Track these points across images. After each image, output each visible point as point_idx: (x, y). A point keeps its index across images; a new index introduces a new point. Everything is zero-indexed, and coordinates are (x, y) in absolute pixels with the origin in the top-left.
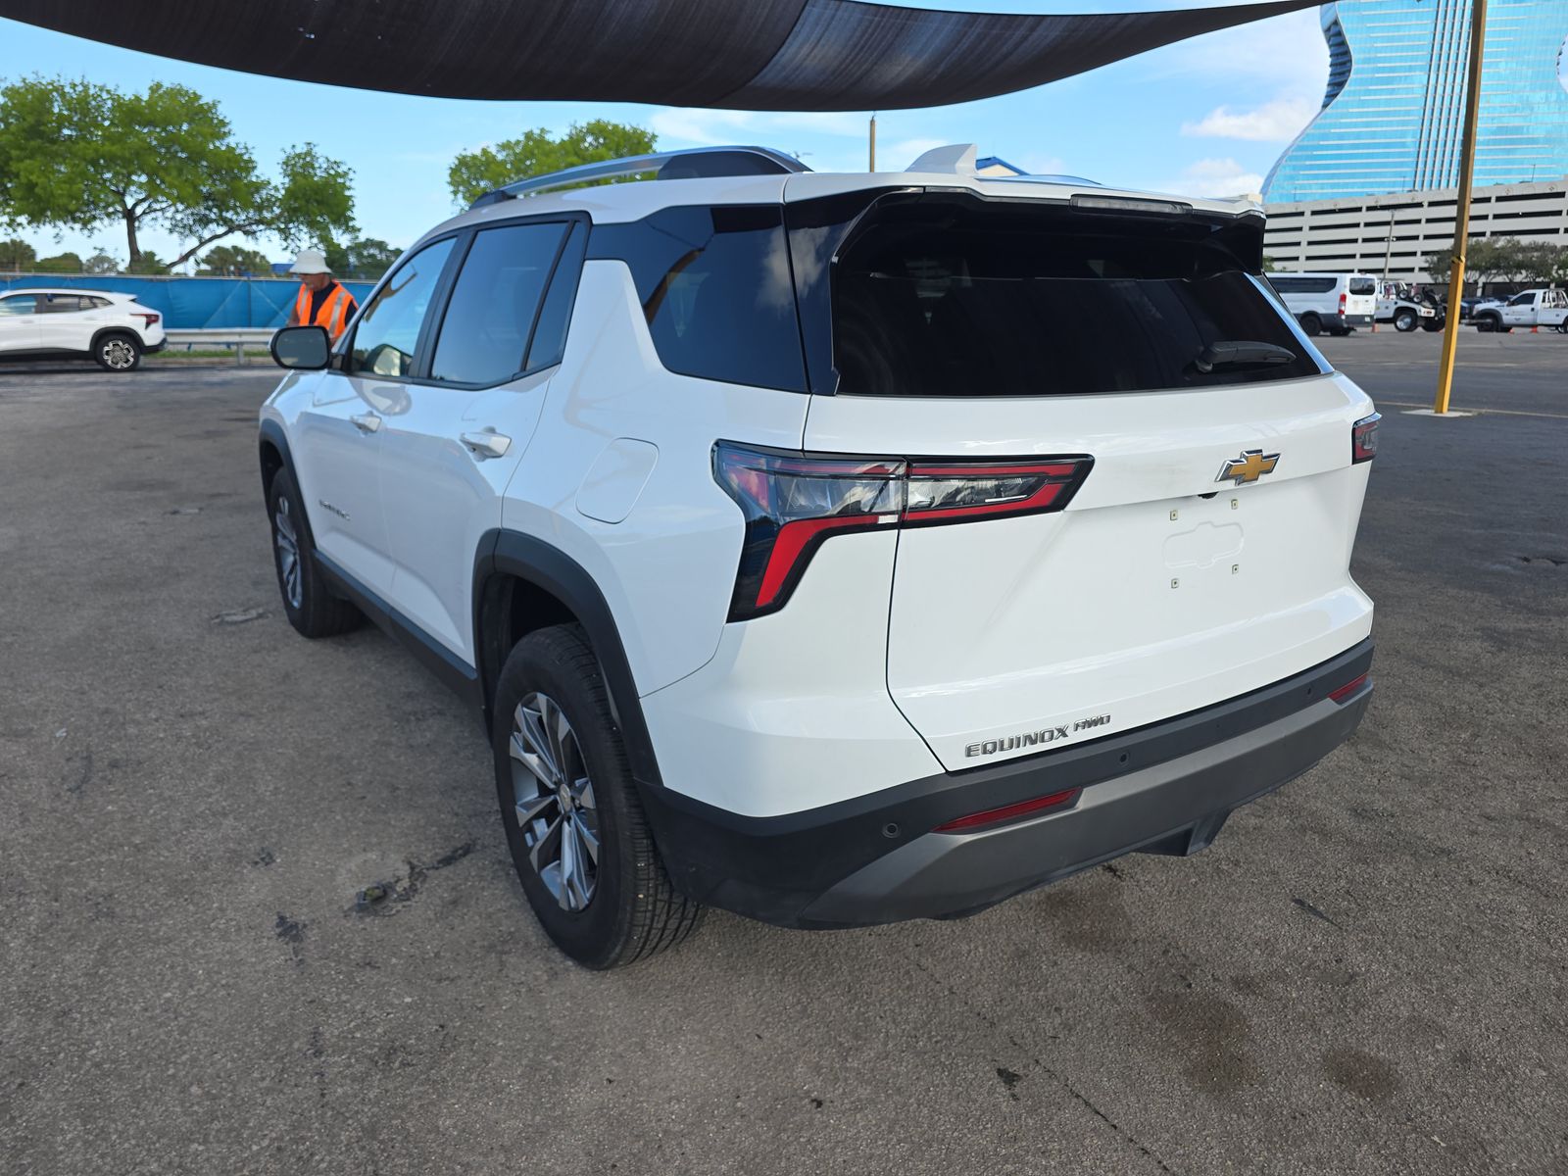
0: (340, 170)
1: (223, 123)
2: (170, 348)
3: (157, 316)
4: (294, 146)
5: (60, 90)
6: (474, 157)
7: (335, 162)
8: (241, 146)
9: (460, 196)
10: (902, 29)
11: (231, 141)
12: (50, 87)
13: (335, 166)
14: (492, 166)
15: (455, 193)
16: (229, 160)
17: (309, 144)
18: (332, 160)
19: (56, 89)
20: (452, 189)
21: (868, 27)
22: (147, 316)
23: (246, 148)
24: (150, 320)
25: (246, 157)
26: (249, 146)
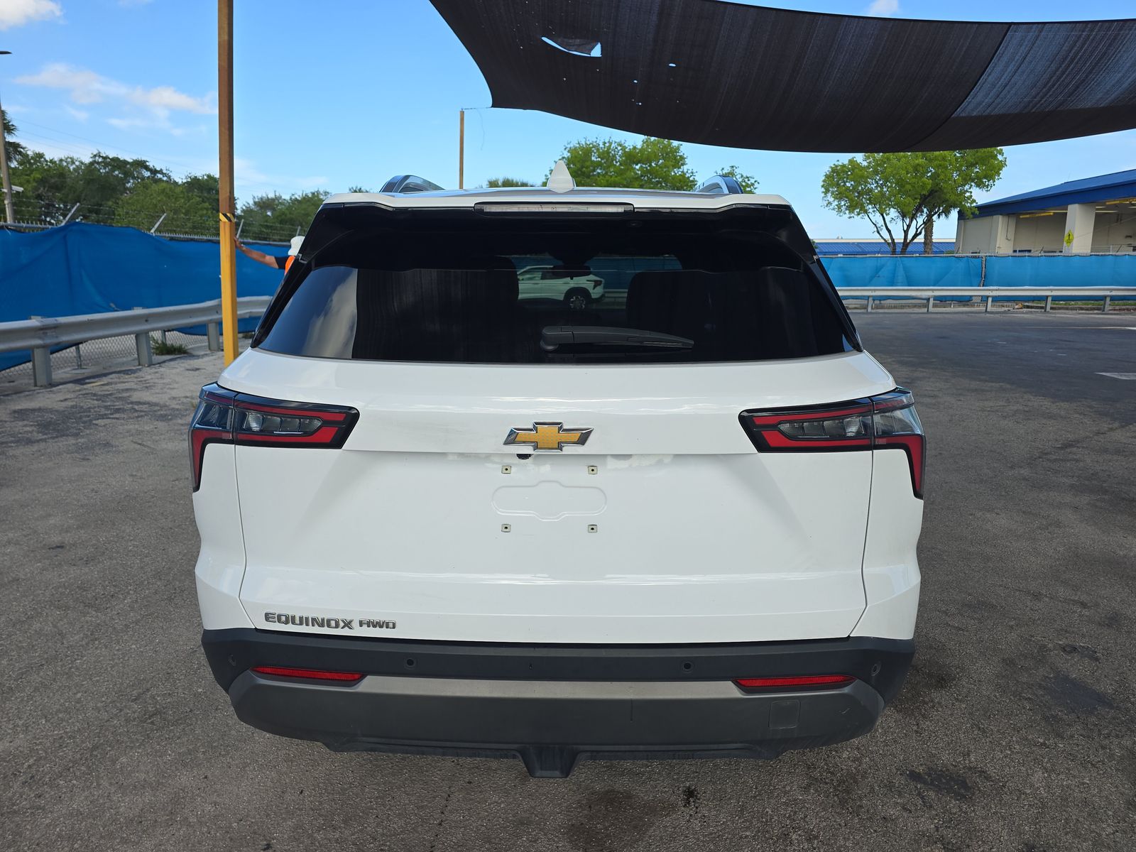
0: (749, 183)
1: (682, 158)
2: (607, 300)
3: (601, 281)
4: (723, 169)
5: (597, 147)
6: (844, 166)
7: (747, 177)
8: (689, 172)
9: (829, 194)
10: (1115, 39)
11: (685, 168)
12: (591, 146)
13: (746, 180)
14: (856, 170)
15: (826, 192)
16: (680, 181)
17: (733, 167)
18: (745, 176)
19: (594, 147)
20: (823, 190)
21: (1075, 42)
22: (595, 281)
23: (692, 173)
24: (597, 284)
25: (691, 179)
26: (694, 171)
